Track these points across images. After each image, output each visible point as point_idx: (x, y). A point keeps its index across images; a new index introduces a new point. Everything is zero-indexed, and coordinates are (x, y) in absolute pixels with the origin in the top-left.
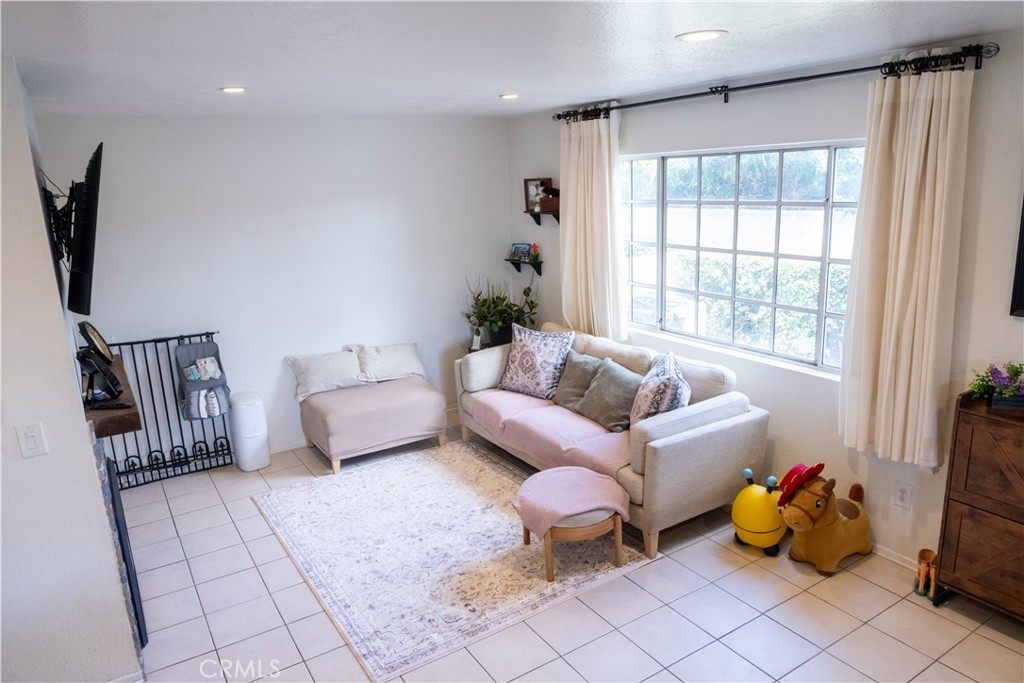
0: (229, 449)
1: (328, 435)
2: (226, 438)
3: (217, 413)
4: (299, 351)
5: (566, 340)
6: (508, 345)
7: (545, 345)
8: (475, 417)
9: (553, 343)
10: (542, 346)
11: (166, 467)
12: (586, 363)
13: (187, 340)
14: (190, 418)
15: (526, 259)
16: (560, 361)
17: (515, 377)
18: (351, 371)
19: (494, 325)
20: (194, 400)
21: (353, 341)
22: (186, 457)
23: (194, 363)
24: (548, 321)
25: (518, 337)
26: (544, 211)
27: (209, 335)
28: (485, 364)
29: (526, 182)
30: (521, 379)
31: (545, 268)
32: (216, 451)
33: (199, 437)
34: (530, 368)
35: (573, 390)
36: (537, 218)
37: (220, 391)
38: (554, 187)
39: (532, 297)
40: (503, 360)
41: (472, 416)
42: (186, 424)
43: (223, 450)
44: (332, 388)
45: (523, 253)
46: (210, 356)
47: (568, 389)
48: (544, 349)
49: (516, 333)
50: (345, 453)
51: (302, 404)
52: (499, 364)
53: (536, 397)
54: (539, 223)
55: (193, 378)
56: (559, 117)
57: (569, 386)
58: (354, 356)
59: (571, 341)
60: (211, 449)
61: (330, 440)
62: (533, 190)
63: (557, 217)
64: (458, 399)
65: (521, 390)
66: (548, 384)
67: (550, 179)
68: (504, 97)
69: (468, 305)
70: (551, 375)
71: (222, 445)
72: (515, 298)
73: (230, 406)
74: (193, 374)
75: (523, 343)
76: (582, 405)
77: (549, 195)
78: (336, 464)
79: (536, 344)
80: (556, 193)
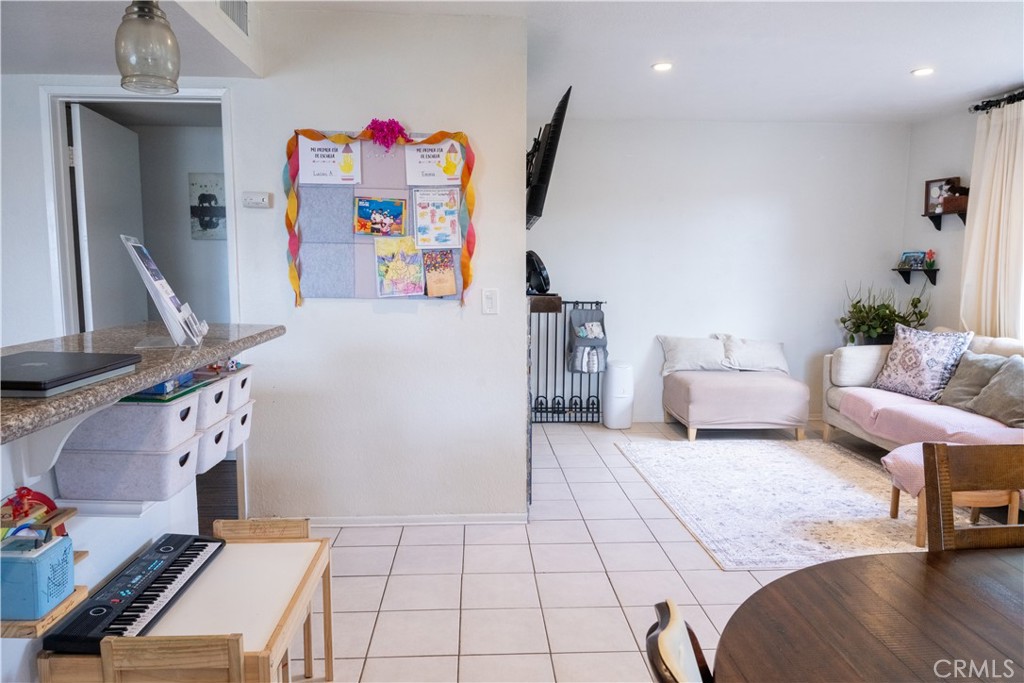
0: (598, 408)
1: (688, 401)
2: (597, 398)
3: (596, 370)
4: (670, 332)
5: (961, 340)
6: (888, 346)
7: (935, 343)
8: (841, 411)
9: (944, 342)
10: (931, 344)
11: (547, 412)
12: (987, 360)
13: (580, 305)
14: (573, 370)
15: (920, 268)
16: (952, 362)
17: (893, 375)
18: (717, 356)
19: (872, 330)
20: (579, 355)
21: (721, 331)
22: (564, 408)
23: (584, 325)
24: (940, 325)
25: (902, 335)
26: (947, 211)
27: (597, 303)
28: (860, 360)
29: (928, 184)
30: (901, 377)
31: (939, 276)
32: (588, 408)
33: (576, 392)
34: (913, 365)
35: (966, 389)
36: (937, 221)
37: (600, 350)
38: (963, 185)
39: (921, 307)
40: (880, 358)
41: (838, 411)
42: (568, 375)
43: (593, 408)
44: (695, 368)
45: (915, 260)
46: (596, 321)
47: (960, 388)
48: (933, 350)
49: (900, 331)
50: (703, 423)
51: (666, 379)
52: (875, 362)
53: (917, 398)
54: (938, 227)
55: (581, 334)
56: (977, 108)
57: (961, 385)
58: (720, 343)
59: (968, 342)
60: (584, 405)
61: (691, 407)
62: (935, 192)
63: (963, 216)
64: (824, 392)
65: (899, 389)
66: (933, 384)
67: (958, 179)
68: (917, 73)
69: (845, 310)
70: (938, 375)
71: (593, 404)
72: (902, 306)
73: (606, 368)
74: (582, 332)
75: (906, 341)
76: (975, 403)
77: (955, 194)
78: (692, 432)
79: (923, 342)
80: (965, 192)
